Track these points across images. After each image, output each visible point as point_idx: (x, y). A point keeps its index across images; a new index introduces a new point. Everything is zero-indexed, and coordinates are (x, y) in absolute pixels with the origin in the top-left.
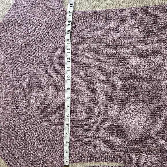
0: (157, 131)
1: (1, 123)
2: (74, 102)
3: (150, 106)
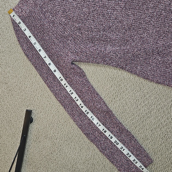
0: (166, 46)
1: (24, 11)
2: (94, 5)
3: (165, 21)
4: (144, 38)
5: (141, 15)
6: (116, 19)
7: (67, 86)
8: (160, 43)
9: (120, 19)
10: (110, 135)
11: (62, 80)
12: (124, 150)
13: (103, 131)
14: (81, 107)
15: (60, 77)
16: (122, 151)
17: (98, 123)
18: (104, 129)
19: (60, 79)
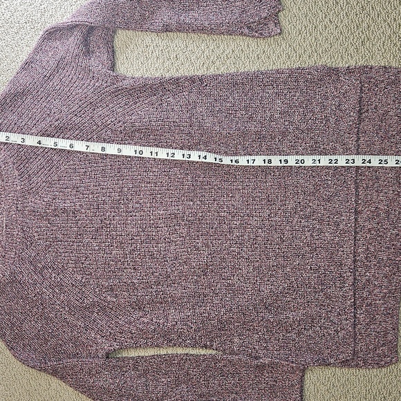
0: (277, 293)
2: (131, 240)
3: (266, 247)
4: (234, 285)
5: (222, 244)
6: (176, 259)
7: (157, 153)
8: (266, 290)
9: (184, 257)
10: (281, 161)
11: (141, 152)
12: (319, 160)
13: (266, 164)
14: (204, 160)
15: (136, 151)
16: (318, 165)
17: (248, 161)
18: (264, 160)
19: (138, 155)
